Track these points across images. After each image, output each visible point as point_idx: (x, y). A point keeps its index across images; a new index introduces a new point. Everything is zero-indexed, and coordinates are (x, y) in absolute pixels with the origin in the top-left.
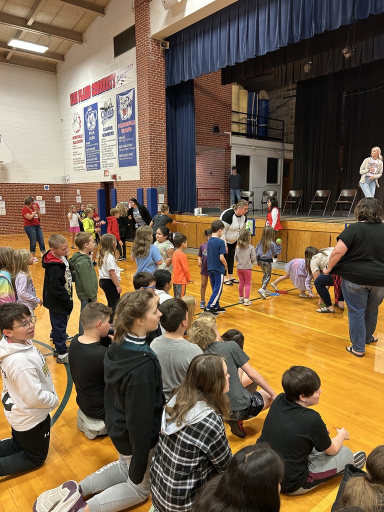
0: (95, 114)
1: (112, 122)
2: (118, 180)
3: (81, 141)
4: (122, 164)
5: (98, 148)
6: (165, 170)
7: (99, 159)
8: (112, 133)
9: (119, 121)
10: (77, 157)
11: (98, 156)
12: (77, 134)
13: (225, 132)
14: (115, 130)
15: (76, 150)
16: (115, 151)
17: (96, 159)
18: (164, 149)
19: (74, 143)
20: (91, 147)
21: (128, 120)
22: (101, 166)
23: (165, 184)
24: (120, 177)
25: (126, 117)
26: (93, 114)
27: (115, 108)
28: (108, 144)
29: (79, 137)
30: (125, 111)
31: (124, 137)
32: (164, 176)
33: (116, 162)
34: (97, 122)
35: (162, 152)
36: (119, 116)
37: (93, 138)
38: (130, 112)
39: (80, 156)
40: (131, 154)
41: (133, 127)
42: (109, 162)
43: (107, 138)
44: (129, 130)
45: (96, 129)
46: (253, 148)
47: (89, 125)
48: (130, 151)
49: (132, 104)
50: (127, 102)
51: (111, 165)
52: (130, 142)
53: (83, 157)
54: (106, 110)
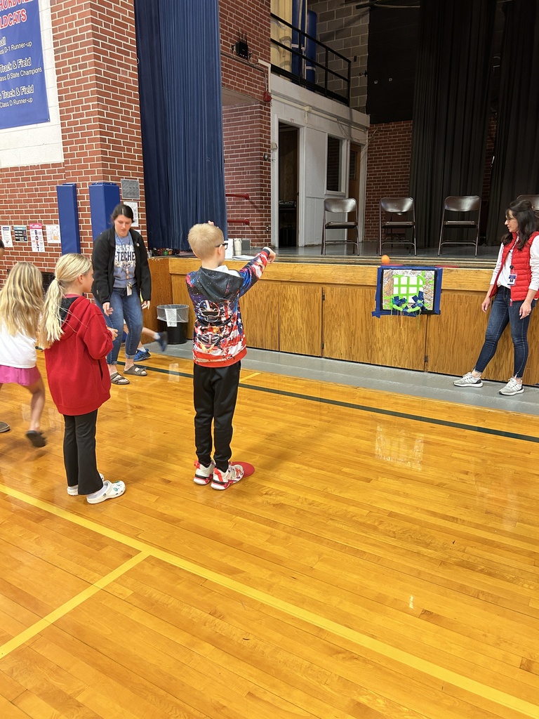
4: (2, 120)
6: (137, 133)
13: (260, 61)
18: (131, 75)
23: (138, 175)
32: (136, 152)
35: (127, 80)
40: (29, 90)
44: (19, 17)
46: (307, 109)
48: (24, 81)
52: (23, 54)
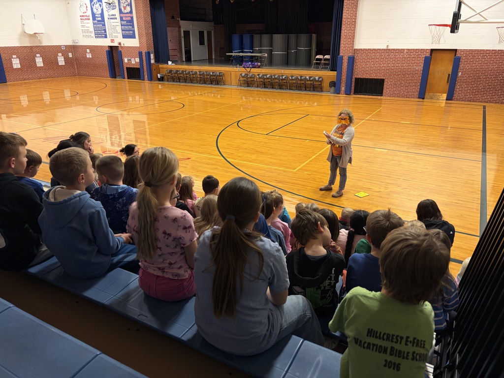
0: (100, 5)
1: (116, 12)
2: (122, 45)
3: (89, 19)
4: (124, 37)
5: (104, 25)
6: (152, 42)
7: (105, 32)
8: (116, 18)
9: (121, 12)
10: (86, 28)
11: (105, 30)
12: (83, 14)
14: (118, 16)
15: (84, 24)
16: (119, 29)
17: (104, 32)
18: (151, 31)
19: (81, 19)
20: (98, 24)
21: (127, 13)
22: (108, 36)
23: (153, 49)
24: (124, 44)
25: (126, 11)
26: (98, 5)
27: (117, 4)
28: (113, 24)
29: (86, 16)
30: (125, 8)
31: (126, 22)
32: (153, 45)
33: (120, 35)
34: (102, 10)
36: (120, 10)
37: (100, 19)
38: (128, 9)
39: (88, 28)
40: (132, 32)
41: (132, 18)
42: (115, 34)
43: (112, 21)
44: (130, 19)
45: (102, 14)
46: (191, 26)
47: (95, 10)
48: (131, 30)
49: (130, 5)
50: (126, 3)
51: (116, 37)
52: (130, 25)
53: (92, 29)
54: (110, 4)
